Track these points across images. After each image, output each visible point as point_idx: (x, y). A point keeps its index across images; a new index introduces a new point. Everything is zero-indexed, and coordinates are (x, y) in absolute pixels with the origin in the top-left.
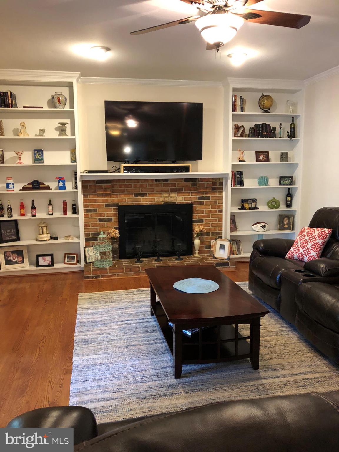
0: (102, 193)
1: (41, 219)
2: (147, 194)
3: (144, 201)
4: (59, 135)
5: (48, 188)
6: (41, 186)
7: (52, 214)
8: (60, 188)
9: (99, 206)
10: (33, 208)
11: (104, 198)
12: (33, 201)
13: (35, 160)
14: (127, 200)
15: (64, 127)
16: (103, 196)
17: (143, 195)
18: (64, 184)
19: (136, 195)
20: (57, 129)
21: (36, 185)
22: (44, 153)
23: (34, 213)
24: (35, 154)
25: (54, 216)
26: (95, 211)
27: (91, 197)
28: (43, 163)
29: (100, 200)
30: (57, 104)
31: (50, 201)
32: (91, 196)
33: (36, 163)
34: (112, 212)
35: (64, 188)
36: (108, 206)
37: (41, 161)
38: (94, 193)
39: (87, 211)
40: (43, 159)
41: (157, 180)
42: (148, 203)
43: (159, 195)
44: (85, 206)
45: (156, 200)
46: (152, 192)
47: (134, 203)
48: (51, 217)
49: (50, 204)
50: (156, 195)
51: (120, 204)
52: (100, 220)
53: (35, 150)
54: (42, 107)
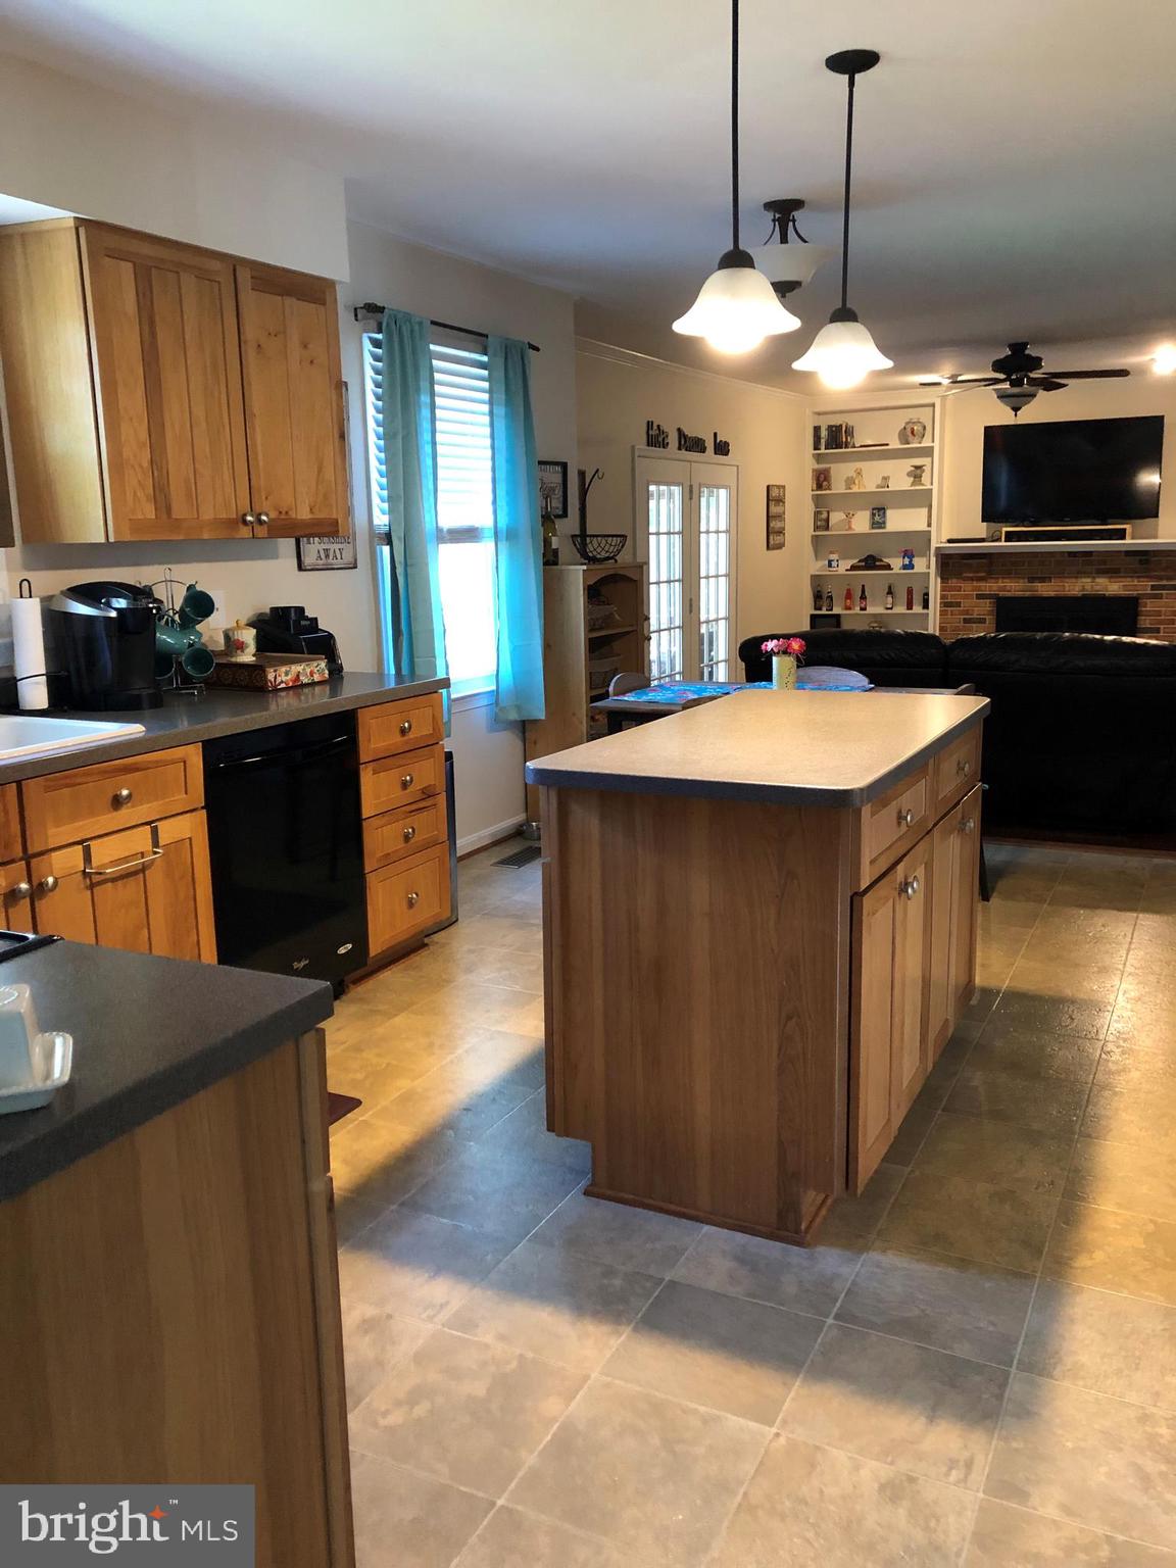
0: (971, 575)
1: (875, 615)
2: (1050, 578)
3: (1046, 589)
4: (913, 484)
5: (888, 567)
6: (877, 563)
7: (891, 609)
8: (905, 567)
9: (966, 597)
10: (863, 597)
11: (975, 584)
12: (863, 586)
13: (873, 523)
14: (1014, 587)
15: (918, 471)
16: (973, 580)
17: (1042, 580)
18: (911, 561)
19: (1032, 580)
20: (909, 474)
21: (871, 562)
22: (889, 513)
23: (863, 605)
24: (874, 515)
25: (895, 611)
26: (958, 604)
27: (953, 582)
28: (884, 528)
29: (968, 588)
30: (911, 438)
31: (890, 588)
32: (954, 580)
33: (873, 528)
34: (985, 608)
35: (911, 566)
36: (979, 597)
37: (882, 525)
38: (959, 576)
39: (946, 604)
40: (884, 523)
41: (1071, 554)
42: (1052, 594)
43: (1074, 580)
44: (942, 597)
45: (1067, 589)
46: (1061, 575)
47: (1028, 594)
48: (889, 611)
49: (890, 592)
50: (1067, 580)
51: (1001, 594)
52: (966, 621)
53: (873, 509)
54: (887, 445)
